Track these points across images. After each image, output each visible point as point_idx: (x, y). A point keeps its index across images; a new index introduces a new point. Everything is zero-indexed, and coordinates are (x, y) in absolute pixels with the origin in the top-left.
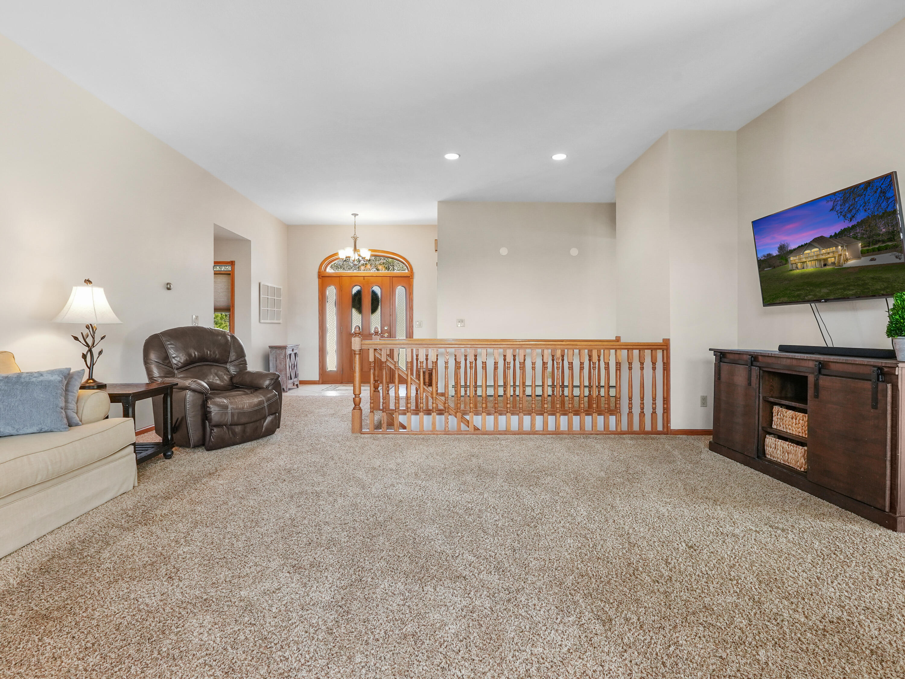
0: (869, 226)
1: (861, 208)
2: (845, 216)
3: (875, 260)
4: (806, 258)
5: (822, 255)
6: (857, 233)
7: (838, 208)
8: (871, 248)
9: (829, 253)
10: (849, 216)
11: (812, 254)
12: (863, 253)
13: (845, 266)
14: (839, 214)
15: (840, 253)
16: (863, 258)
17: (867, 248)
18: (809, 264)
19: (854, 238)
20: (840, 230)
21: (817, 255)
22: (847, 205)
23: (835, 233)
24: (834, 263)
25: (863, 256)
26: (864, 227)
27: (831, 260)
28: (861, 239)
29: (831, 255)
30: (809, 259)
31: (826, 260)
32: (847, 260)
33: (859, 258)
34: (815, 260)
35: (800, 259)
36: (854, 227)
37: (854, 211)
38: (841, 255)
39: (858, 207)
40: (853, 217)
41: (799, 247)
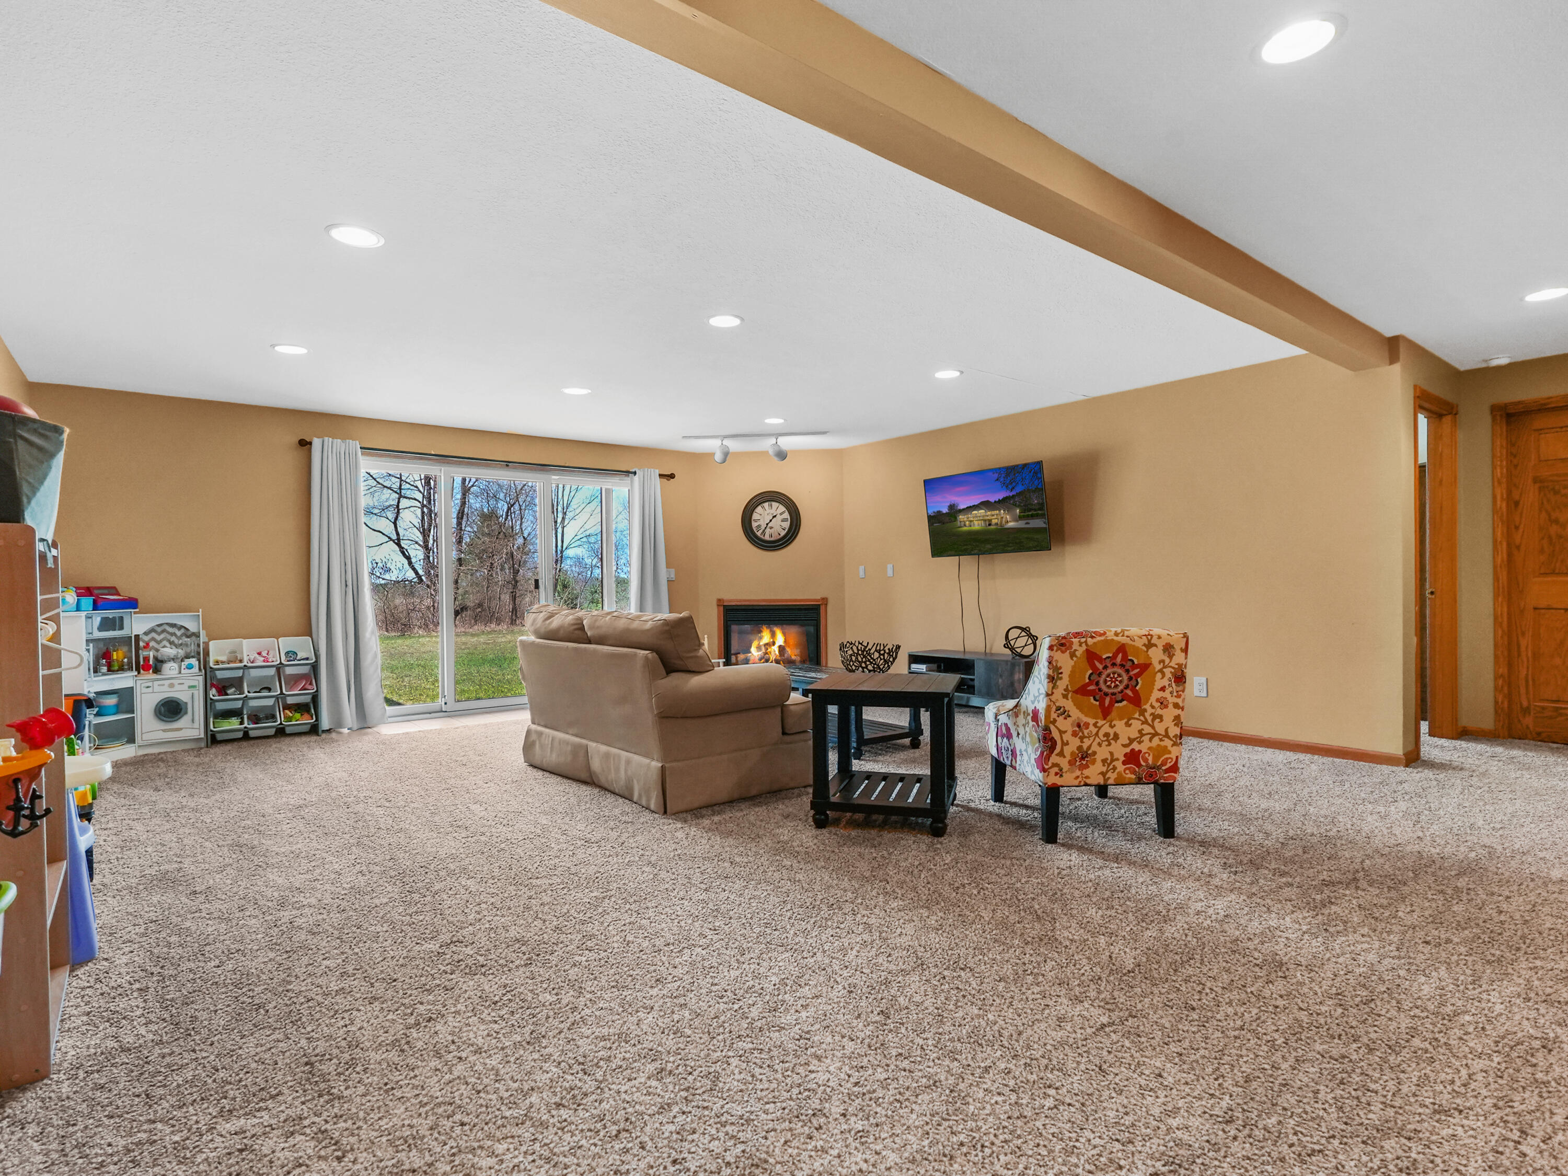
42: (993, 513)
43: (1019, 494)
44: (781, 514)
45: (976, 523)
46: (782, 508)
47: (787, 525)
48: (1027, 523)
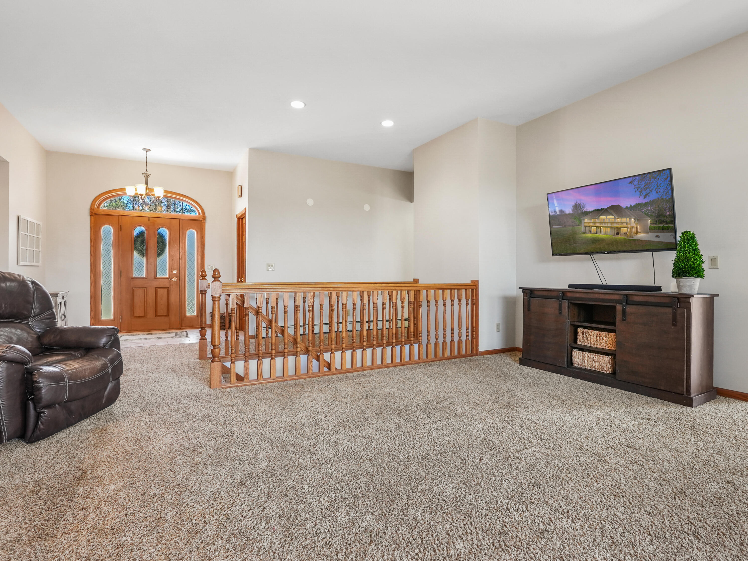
0: (658, 206)
1: (654, 189)
2: (640, 192)
3: (659, 237)
4: (600, 223)
5: (617, 223)
6: (648, 210)
7: (636, 183)
8: (657, 226)
9: (622, 223)
10: (644, 193)
11: (607, 221)
12: (651, 229)
13: (635, 238)
14: (636, 189)
15: (632, 225)
16: (650, 234)
17: (654, 225)
18: (603, 229)
19: (645, 213)
20: (635, 204)
21: (612, 223)
22: (644, 183)
23: (631, 205)
24: (625, 234)
25: (651, 232)
26: (654, 206)
27: (624, 230)
28: (651, 216)
29: (624, 225)
30: (604, 225)
31: (619, 229)
32: (637, 233)
33: (647, 232)
34: (609, 227)
35: (594, 223)
36: (646, 204)
37: (648, 190)
38: (632, 227)
39: (652, 188)
40: (647, 195)
41: (595, 210)
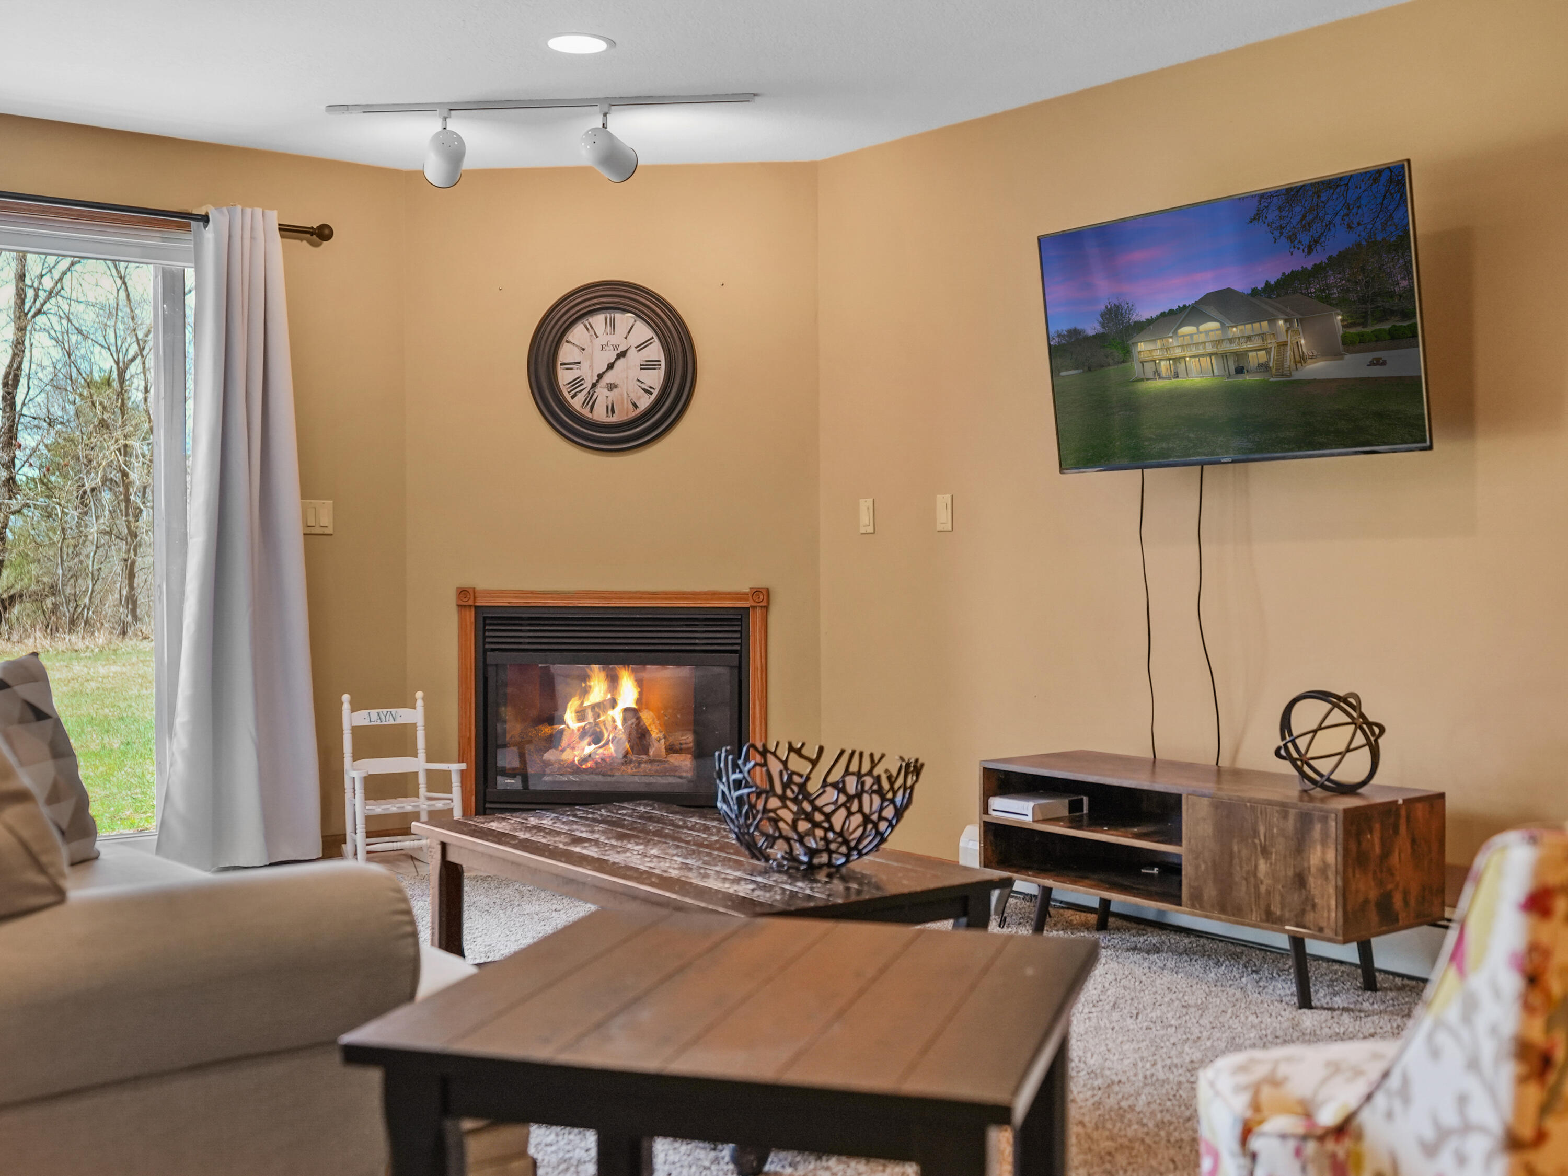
42: (1248, 329)
43: (1337, 262)
44: (641, 347)
45: (1193, 364)
46: (643, 332)
47: (656, 379)
48: (1377, 362)
